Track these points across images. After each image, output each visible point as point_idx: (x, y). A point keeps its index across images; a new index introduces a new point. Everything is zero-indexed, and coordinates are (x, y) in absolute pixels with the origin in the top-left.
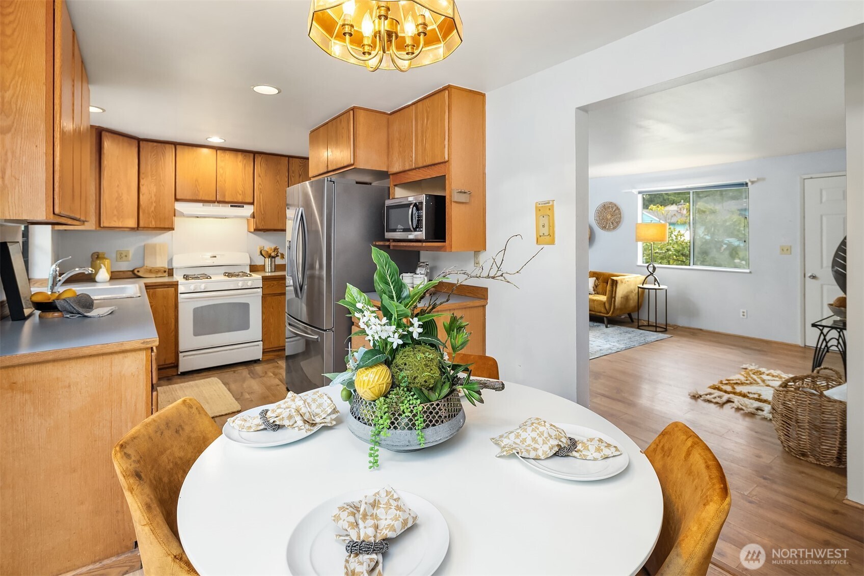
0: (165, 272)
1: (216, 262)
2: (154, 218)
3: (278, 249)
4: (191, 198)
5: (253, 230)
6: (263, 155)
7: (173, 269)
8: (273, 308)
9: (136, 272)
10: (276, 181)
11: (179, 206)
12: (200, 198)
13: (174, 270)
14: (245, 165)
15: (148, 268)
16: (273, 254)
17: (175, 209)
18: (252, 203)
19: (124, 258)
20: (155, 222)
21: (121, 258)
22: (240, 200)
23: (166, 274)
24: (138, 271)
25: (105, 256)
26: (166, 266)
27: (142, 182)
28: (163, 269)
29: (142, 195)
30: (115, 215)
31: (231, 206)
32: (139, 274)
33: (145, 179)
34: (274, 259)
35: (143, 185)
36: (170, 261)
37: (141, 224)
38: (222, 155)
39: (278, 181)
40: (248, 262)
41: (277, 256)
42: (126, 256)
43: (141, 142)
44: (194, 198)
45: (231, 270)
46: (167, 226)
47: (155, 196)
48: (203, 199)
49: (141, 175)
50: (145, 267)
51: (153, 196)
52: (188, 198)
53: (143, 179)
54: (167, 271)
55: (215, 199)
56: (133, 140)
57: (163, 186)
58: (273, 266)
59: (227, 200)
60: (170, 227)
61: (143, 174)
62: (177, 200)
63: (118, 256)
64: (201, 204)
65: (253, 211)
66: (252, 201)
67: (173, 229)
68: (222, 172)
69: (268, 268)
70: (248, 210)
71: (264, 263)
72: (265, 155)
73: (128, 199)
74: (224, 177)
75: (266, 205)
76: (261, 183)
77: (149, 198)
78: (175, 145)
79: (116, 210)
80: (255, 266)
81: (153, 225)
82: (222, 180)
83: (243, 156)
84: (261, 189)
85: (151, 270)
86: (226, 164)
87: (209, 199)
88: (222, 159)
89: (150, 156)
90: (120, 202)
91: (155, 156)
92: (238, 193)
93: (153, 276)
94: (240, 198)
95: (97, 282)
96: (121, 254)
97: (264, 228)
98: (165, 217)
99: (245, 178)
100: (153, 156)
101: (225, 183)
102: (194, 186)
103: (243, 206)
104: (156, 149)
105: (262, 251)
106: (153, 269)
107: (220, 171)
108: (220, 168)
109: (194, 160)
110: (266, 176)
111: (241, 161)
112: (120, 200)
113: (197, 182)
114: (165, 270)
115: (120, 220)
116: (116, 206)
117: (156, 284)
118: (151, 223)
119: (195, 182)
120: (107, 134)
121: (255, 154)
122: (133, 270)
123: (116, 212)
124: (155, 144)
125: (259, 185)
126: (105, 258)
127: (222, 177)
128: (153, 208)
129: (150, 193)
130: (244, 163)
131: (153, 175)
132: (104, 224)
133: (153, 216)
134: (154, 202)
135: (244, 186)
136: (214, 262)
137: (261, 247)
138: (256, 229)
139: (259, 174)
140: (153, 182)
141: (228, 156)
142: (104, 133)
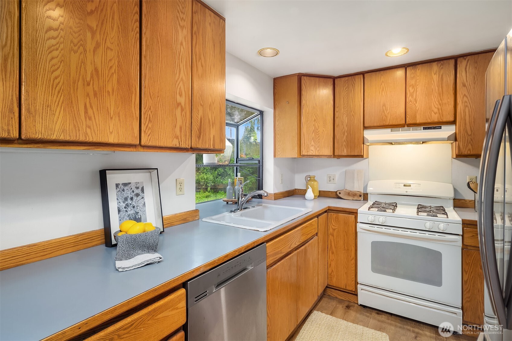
0: (360, 196)
1: (410, 191)
2: (346, 147)
4: (378, 124)
5: (455, 156)
6: (469, 57)
7: (367, 194)
9: (338, 193)
11: (368, 134)
12: (387, 124)
13: (369, 195)
14: (442, 76)
15: (347, 191)
17: (364, 137)
18: (454, 122)
19: (332, 180)
20: (347, 151)
21: (329, 181)
22: (436, 120)
23: (362, 198)
24: (340, 193)
26: (362, 192)
27: (337, 114)
28: (359, 193)
29: (337, 126)
30: (312, 145)
31: (424, 129)
32: (340, 195)
33: (339, 112)
36: (366, 187)
37: (336, 153)
38: (413, 71)
40: (452, 195)
43: (336, 80)
44: (382, 124)
45: (426, 202)
46: (356, 154)
47: (347, 125)
48: (391, 123)
49: (336, 109)
50: (345, 190)
51: (345, 126)
52: (375, 125)
53: (337, 112)
55: (404, 122)
56: (328, 79)
57: (353, 116)
59: (418, 122)
60: (359, 154)
61: (337, 107)
62: (365, 128)
63: (328, 179)
64: (389, 130)
65: (455, 132)
66: (452, 119)
70: (448, 131)
71: (474, 200)
72: (473, 56)
73: (323, 130)
74: (414, 97)
75: (474, 122)
76: (467, 94)
77: (342, 128)
78: (363, 74)
79: (314, 141)
80: (463, 201)
81: (345, 153)
82: (412, 100)
83: (439, 65)
84: (466, 102)
85: (349, 193)
86: (418, 81)
87: (397, 124)
88: (412, 76)
89: (343, 90)
90: (317, 134)
91: (346, 89)
92: (433, 112)
93: (351, 198)
94: (435, 118)
95: (306, 199)
96: (330, 177)
97: (472, 153)
98: (355, 145)
99: (442, 91)
100: (345, 89)
101: (416, 103)
102: (381, 112)
103: (441, 127)
104: (347, 82)
105: (470, 184)
106: (351, 192)
107: (410, 90)
108: (410, 87)
109: (382, 84)
110: (475, 83)
111: (436, 72)
112: (317, 132)
113: (384, 107)
114: (361, 194)
115: (316, 149)
116: (313, 138)
117: (338, 209)
118: (344, 151)
119: (383, 107)
120: (305, 78)
121: (456, 59)
122: (337, 191)
123: (313, 143)
124: (347, 78)
125: (463, 98)
126: (315, 180)
127: (412, 97)
128: (345, 137)
129: (342, 124)
130: (441, 73)
131: (345, 107)
132: (304, 153)
133: (345, 145)
134: (346, 132)
135: (440, 102)
136: (407, 192)
137: (475, 179)
138: (458, 155)
139: (463, 83)
140: (345, 114)
141: (419, 71)
142: (303, 78)
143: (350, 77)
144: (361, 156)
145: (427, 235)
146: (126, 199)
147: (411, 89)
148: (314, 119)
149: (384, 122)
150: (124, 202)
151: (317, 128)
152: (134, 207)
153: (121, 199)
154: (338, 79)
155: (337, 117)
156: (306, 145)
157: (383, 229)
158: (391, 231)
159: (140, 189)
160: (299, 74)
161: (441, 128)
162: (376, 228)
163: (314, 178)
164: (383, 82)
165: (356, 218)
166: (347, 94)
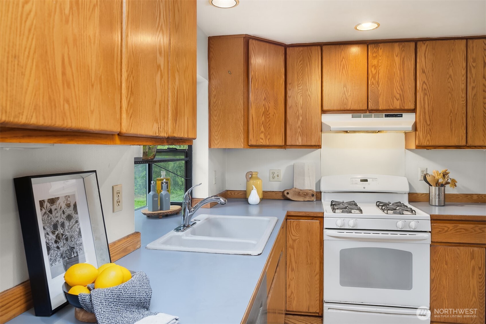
0: (313, 195)
1: (368, 187)
2: (300, 135)
3: (448, 174)
4: (339, 108)
5: (414, 147)
6: (428, 42)
7: (321, 192)
8: (446, 264)
9: (285, 194)
10: (448, 76)
11: (326, 119)
12: (348, 108)
13: (322, 194)
14: (404, 59)
15: (296, 190)
16: (441, 181)
17: (322, 122)
18: (414, 111)
19: (276, 177)
20: (302, 140)
21: (273, 178)
22: (398, 107)
23: (314, 199)
25: (258, 176)
26: (314, 190)
27: (289, 93)
28: (311, 192)
29: (289, 108)
30: (262, 132)
31: (387, 116)
32: (289, 196)
33: (291, 91)
34: (443, 188)
35: (290, 97)
36: (318, 184)
37: (288, 143)
38: (375, 49)
39: (450, 76)
40: (407, 190)
41: (447, 183)
42: (278, 176)
43: (288, 49)
44: (342, 108)
45: (385, 199)
46: (313, 144)
47: (301, 108)
48: (352, 108)
49: (289, 86)
50: (294, 189)
51: (299, 108)
52: (335, 108)
53: (290, 90)
54: (315, 194)
55: (366, 108)
56: (280, 47)
57: (309, 96)
58: (442, 197)
59: (380, 108)
60: (316, 144)
61: (290, 84)
62: (323, 112)
63: (271, 176)
64: (350, 115)
65: (414, 120)
66: (412, 107)
67: (319, 147)
68: (374, 72)
69: (435, 200)
71: (428, 193)
72: (431, 42)
73: (275, 113)
74: (377, 79)
75: (433, 111)
76: (426, 81)
77: (296, 111)
78: (321, 46)
79: (263, 127)
80: (416, 195)
81: (299, 142)
82: (374, 82)
83: (401, 47)
84: (425, 89)
85: (299, 192)
86: (380, 61)
87: (358, 109)
88: (374, 55)
89: (297, 63)
90: (267, 118)
91: (301, 62)
92: (394, 98)
93: (301, 199)
94: (397, 105)
95: (250, 204)
96: (273, 173)
97: (430, 144)
98: (311, 133)
99: (404, 76)
100: (300, 62)
101: (379, 86)
102: (342, 93)
103: (402, 114)
104: (302, 54)
105: (427, 176)
106: (301, 192)
107: (372, 71)
108: (372, 67)
109: (342, 61)
110: (433, 71)
111: (398, 54)
112: (267, 115)
113: (345, 88)
114: (313, 194)
115: (267, 137)
116: (263, 122)
117: (300, 214)
118: (298, 140)
119: (343, 88)
120: (254, 41)
121: (416, 42)
122: (284, 191)
123: (262, 129)
124: (301, 48)
125: (423, 85)
126: (257, 178)
127: (375, 79)
128: (299, 123)
129: (296, 106)
130: (403, 56)
131: (299, 84)
132: (252, 142)
133: (299, 132)
134: (301, 116)
135: (402, 87)
136: (364, 188)
137: (426, 171)
138: (418, 146)
139: (422, 69)
140: (300, 93)
141: (382, 50)
142: (251, 41)
143: (306, 48)
144: (319, 146)
145: (399, 235)
146: (55, 227)
147: (373, 69)
148: (264, 98)
149: (345, 106)
150: (53, 233)
151: (267, 110)
152: (67, 239)
153: (49, 227)
154: (291, 48)
155: (289, 96)
156: (254, 132)
157: (354, 234)
158: (362, 234)
159: (72, 207)
160: (247, 36)
161: (402, 116)
162: (345, 234)
163: (257, 175)
164: (343, 58)
165: (322, 223)
166: (301, 69)
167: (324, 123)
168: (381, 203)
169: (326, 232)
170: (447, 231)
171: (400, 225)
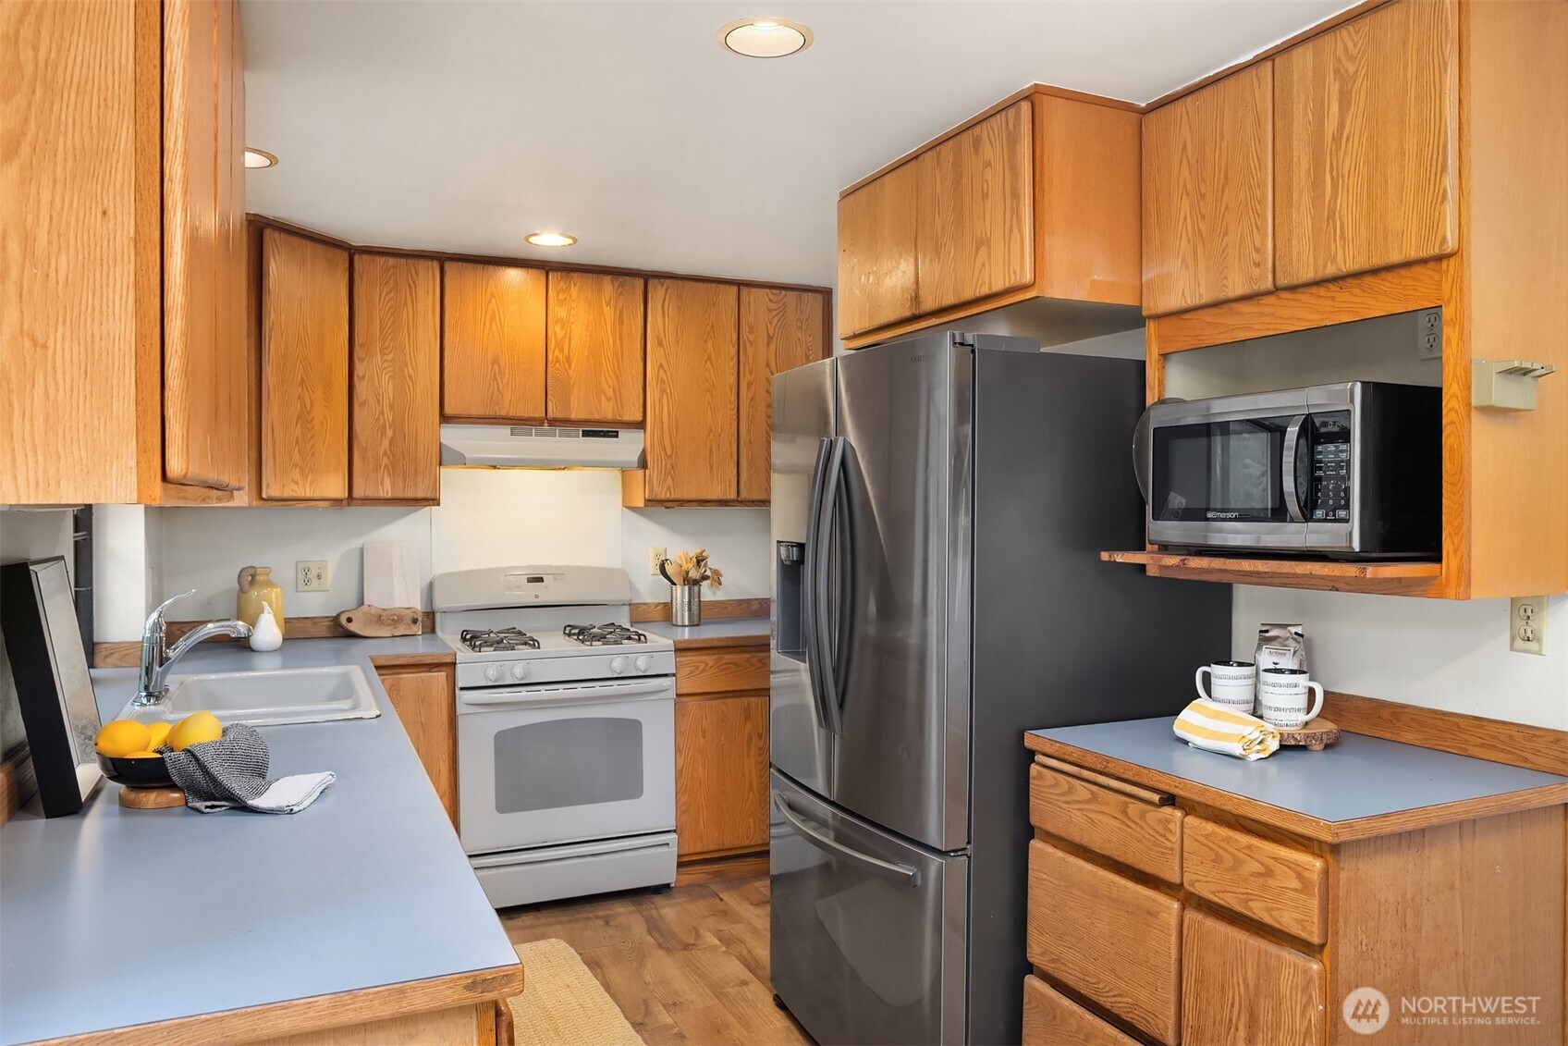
0: (415, 621)
1: (544, 594)
2: (389, 474)
3: (706, 558)
4: (481, 412)
5: (641, 504)
6: (668, 281)
7: (434, 613)
9: (343, 621)
10: (706, 357)
11: (453, 437)
12: (504, 413)
13: (438, 616)
14: (621, 312)
15: (373, 611)
16: (694, 574)
17: (440, 443)
18: (641, 425)
19: (315, 581)
20: (393, 486)
21: (307, 582)
22: (610, 417)
23: (418, 629)
24: (349, 620)
25: (271, 577)
26: (419, 607)
27: (360, 368)
28: (410, 614)
29: (360, 406)
30: (296, 465)
31: (586, 434)
32: (353, 627)
33: (365, 363)
34: (696, 588)
35: (362, 378)
36: (429, 594)
37: (358, 493)
38: (562, 285)
39: (709, 358)
40: (626, 598)
41: (705, 578)
42: (319, 577)
43: (357, 258)
44: (490, 412)
45: (581, 619)
46: (420, 495)
47: (392, 407)
48: (512, 413)
49: (358, 352)
50: (365, 609)
51: (386, 408)
52: (474, 412)
53: (362, 360)
54: (420, 619)
55: (543, 414)
56: (338, 252)
57: (411, 378)
58: (695, 607)
59: (573, 416)
60: (429, 496)
61: (362, 345)
62: (445, 418)
63: (301, 577)
64: (506, 430)
65: (642, 446)
66: (639, 417)
67: (435, 501)
68: (560, 334)
69: (682, 615)
70: (628, 446)
71: (669, 601)
72: (676, 281)
73: (325, 418)
74: (566, 351)
75: (677, 428)
76: (664, 364)
77: (377, 414)
78: (442, 260)
79: (299, 452)
80: (644, 607)
81: (386, 490)
82: (560, 357)
83: (616, 284)
84: (663, 381)
85: (380, 616)
86: (573, 312)
87: (526, 415)
88: (561, 296)
89: (380, 295)
90: (307, 428)
91: (392, 295)
92: (603, 396)
93: (386, 632)
94: (607, 411)
95: (254, 650)
96: (307, 571)
97: (673, 497)
98: (416, 469)
99: (622, 350)
100: (387, 295)
101: (570, 367)
102: (489, 378)
103: (617, 432)
104: (393, 274)
105: (666, 565)
106: (384, 614)
107: (555, 332)
108: (556, 322)
109: (490, 302)
110: (678, 343)
111: (610, 301)
112: (308, 422)
113: (496, 366)
114: (416, 616)
115: (306, 477)
116: (297, 439)
117: (400, 661)
118: (382, 484)
119: (493, 365)
120: (276, 234)
121: (648, 278)
122: (339, 615)
123: (296, 457)
124: (392, 261)
125: (659, 371)
126: (270, 584)
127: (562, 351)
128: (386, 444)
129: (378, 401)
130: (620, 305)
131: (386, 348)
132: (271, 490)
133: (386, 466)
134: (390, 426)
135: (618, 373)
136: (537, 596)
137: (663, 554)
138: (649, 500)
139: (658, 338)
140: (388, 369)
141: (576, 288)
142: (268, 233)
144: (433, 500)
145: (616, 687)
147: (558, 328)
148: (299, 379)
149: (496, 408)
151: (308, 410)
154: (365, 257)
155: (361, 375)
156: (277, 464)
157: (524, 694)
158: (542, 693)
160: (258, 218)
161: (617, 436)
162: (505, 695)
163: (268, 574)
164: (492, 296)
165: (452, 679)
166: (392, 310)
167: (446, 446)
168: (573, 627)
169: (464, 697)
170: (704, 670)
171: (618, 666)
